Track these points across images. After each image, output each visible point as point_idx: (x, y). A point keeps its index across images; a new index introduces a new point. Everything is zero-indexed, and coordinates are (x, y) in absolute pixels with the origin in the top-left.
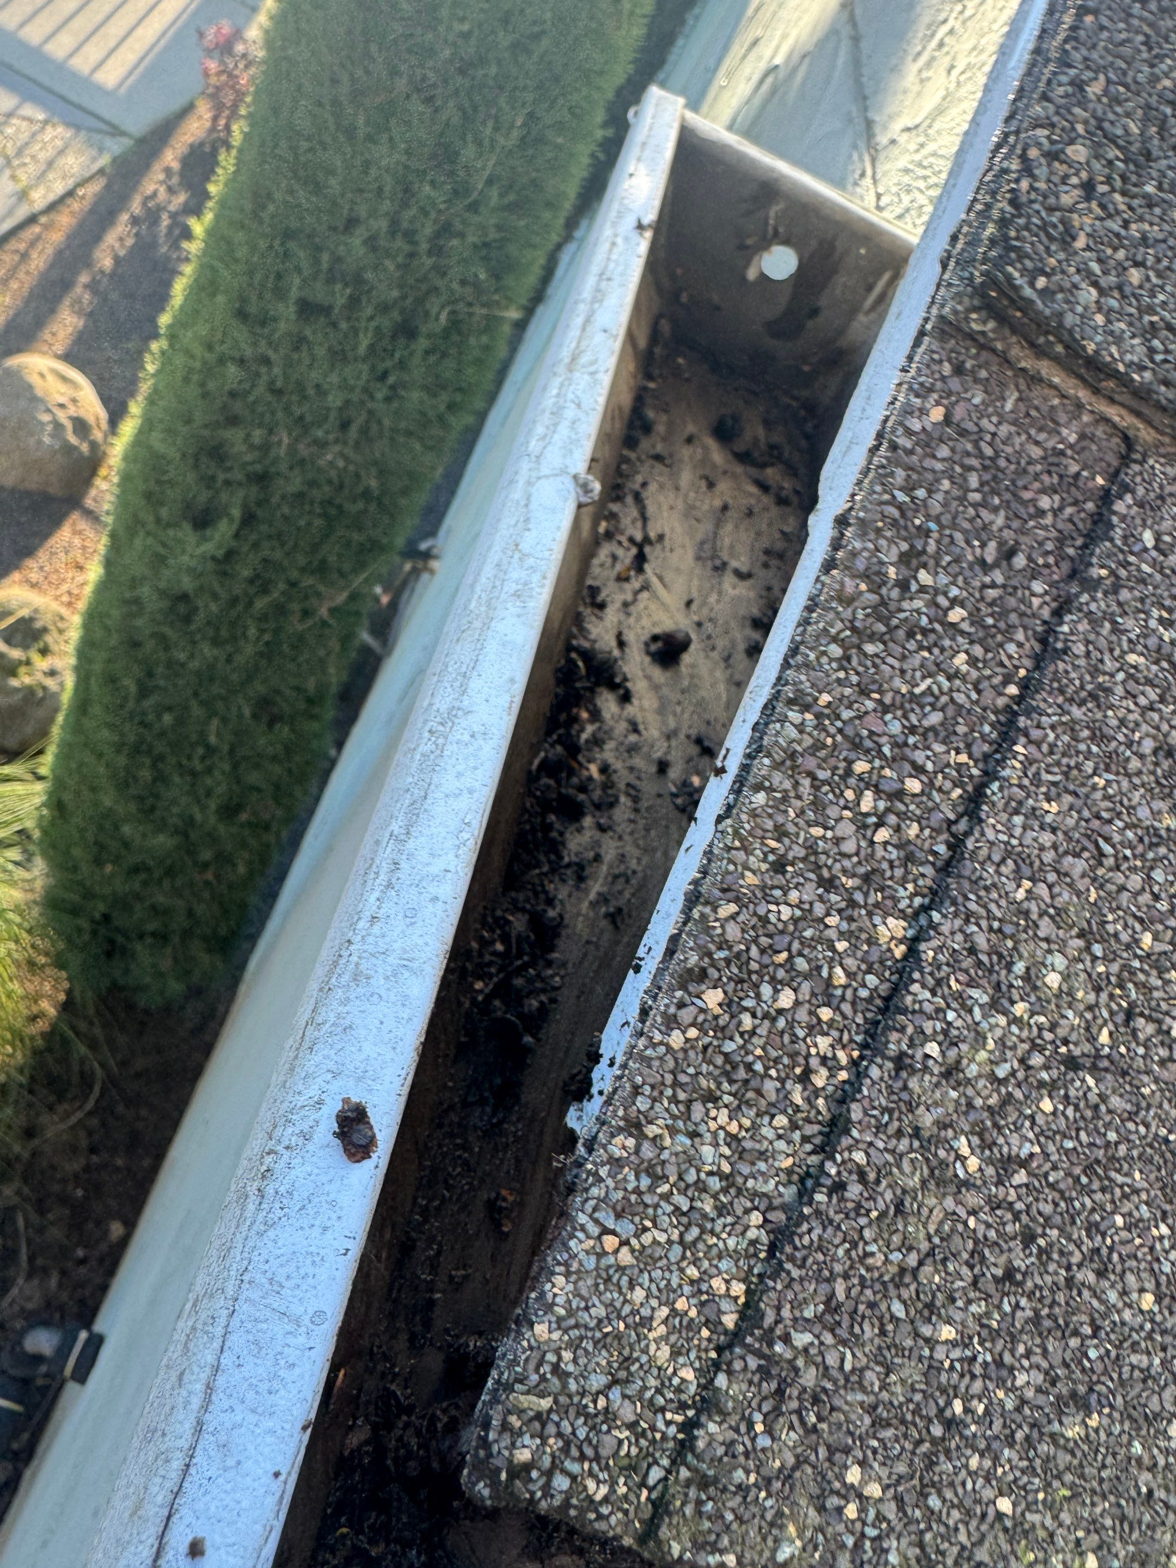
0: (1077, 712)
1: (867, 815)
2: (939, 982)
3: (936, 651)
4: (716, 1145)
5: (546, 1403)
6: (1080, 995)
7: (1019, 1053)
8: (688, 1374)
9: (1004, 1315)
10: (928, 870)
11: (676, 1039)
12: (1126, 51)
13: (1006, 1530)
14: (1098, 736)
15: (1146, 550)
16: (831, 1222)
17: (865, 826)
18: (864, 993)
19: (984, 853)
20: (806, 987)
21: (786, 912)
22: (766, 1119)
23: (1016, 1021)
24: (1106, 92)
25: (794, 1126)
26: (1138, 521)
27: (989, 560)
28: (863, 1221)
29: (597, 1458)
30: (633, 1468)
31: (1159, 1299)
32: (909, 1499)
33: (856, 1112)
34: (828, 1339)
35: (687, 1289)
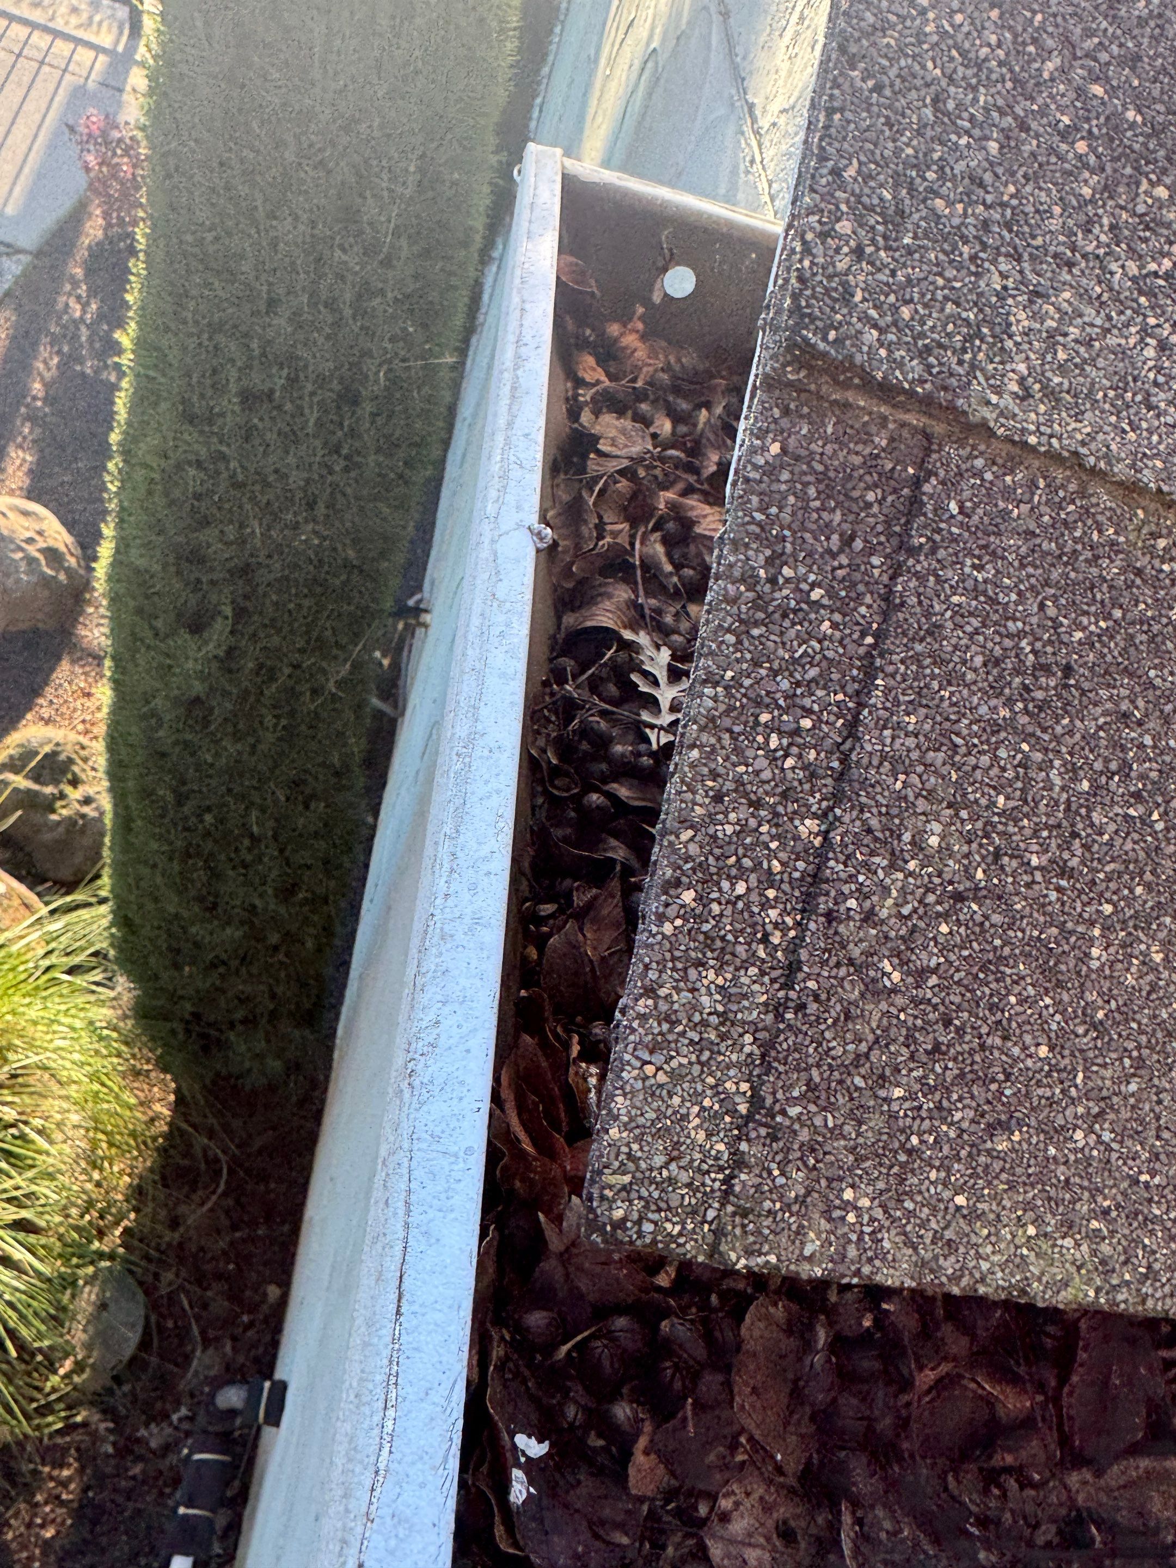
0: (919, 647)
1: (775, 750)
2: (848, 857)
3: (806, 624)
4: (711, 995)
5: (627, 1179)
6: (956, 848)
7: (918, 896)
8: (721, 1147)
9: (937, 1075)
10: (829, 781)
11: (668, 928)
12: (871, 135)
13: (964, 1217)
14: (939, 661)
15: (953, 517)
16: (800, 1031)
17: (775, 759)
18: (797, 875)
19: (865, 761)
20: (753, 878)
21: (729, 829)
22: (742, 972)
23: (911, 874)
24: (859, 172)
25: (763, 973)
26: (943, 495)
27: (835, 549)
28: (823, 1027)
29: (669, 1209)
30: (694, 1213)
31: (1052, 1049)
32: (892, 1204)
33: (804, 954)
34: (812, 1108)
35: (709, 1092)
